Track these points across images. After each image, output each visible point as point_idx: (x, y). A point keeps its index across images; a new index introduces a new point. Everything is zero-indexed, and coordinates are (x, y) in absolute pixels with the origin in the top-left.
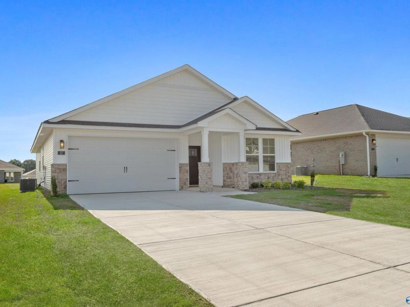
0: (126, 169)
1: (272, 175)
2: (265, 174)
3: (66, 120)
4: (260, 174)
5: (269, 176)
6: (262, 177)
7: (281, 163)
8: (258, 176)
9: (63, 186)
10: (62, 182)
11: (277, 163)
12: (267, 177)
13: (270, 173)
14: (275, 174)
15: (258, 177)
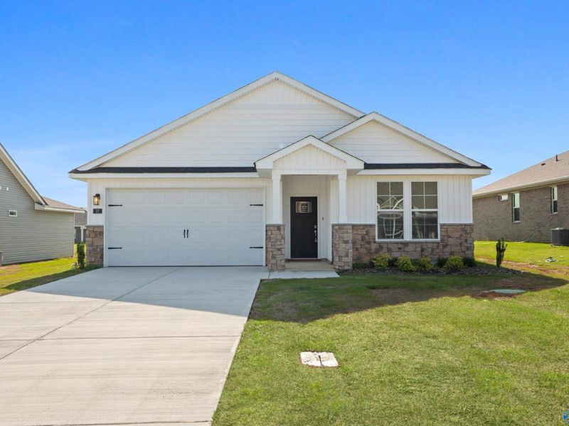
0: (186, 233)
1: (430, 246)
2: (416, 243)
3: (105, 166)
4: (406, 244)
5: (425, 247)
6: (410, 248)
7: (450, 225)
8: (402, 246)
9: (99, 256)
10: (98, 250)
11: (442, 225)
12: (419, 249)
13: (426, 242)
14: (438, 243)
15: (400, 249)
